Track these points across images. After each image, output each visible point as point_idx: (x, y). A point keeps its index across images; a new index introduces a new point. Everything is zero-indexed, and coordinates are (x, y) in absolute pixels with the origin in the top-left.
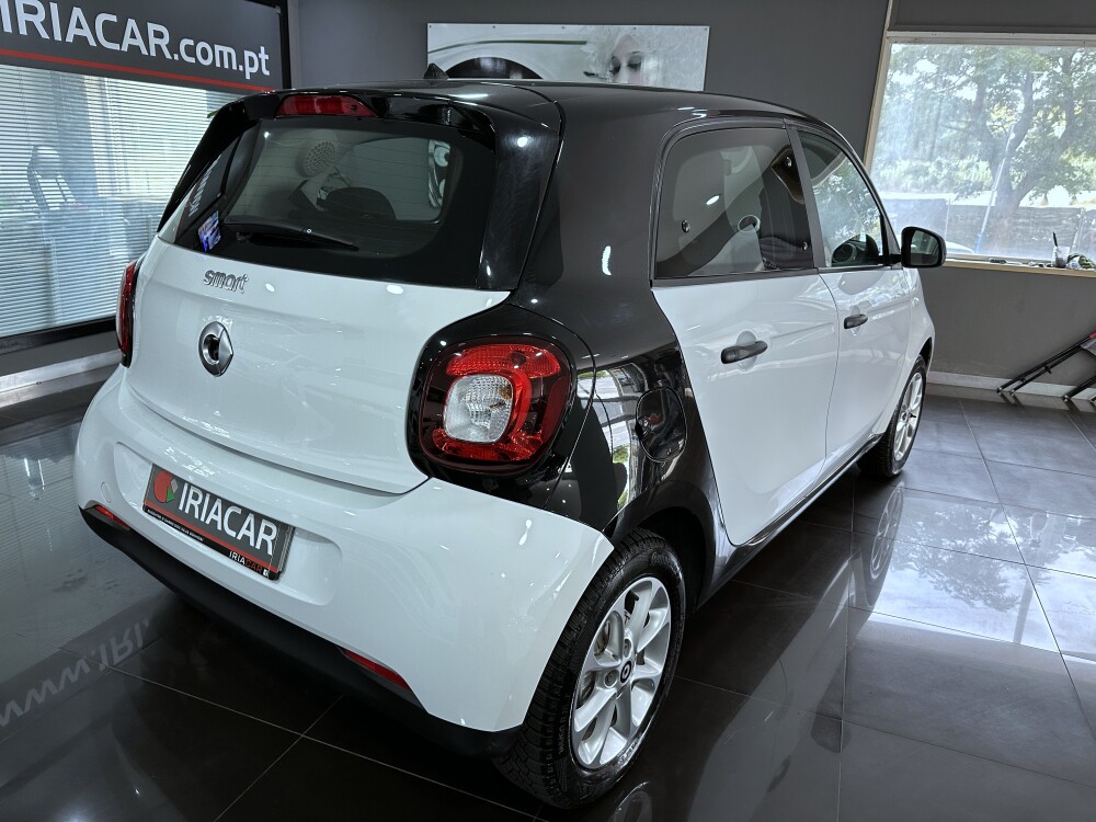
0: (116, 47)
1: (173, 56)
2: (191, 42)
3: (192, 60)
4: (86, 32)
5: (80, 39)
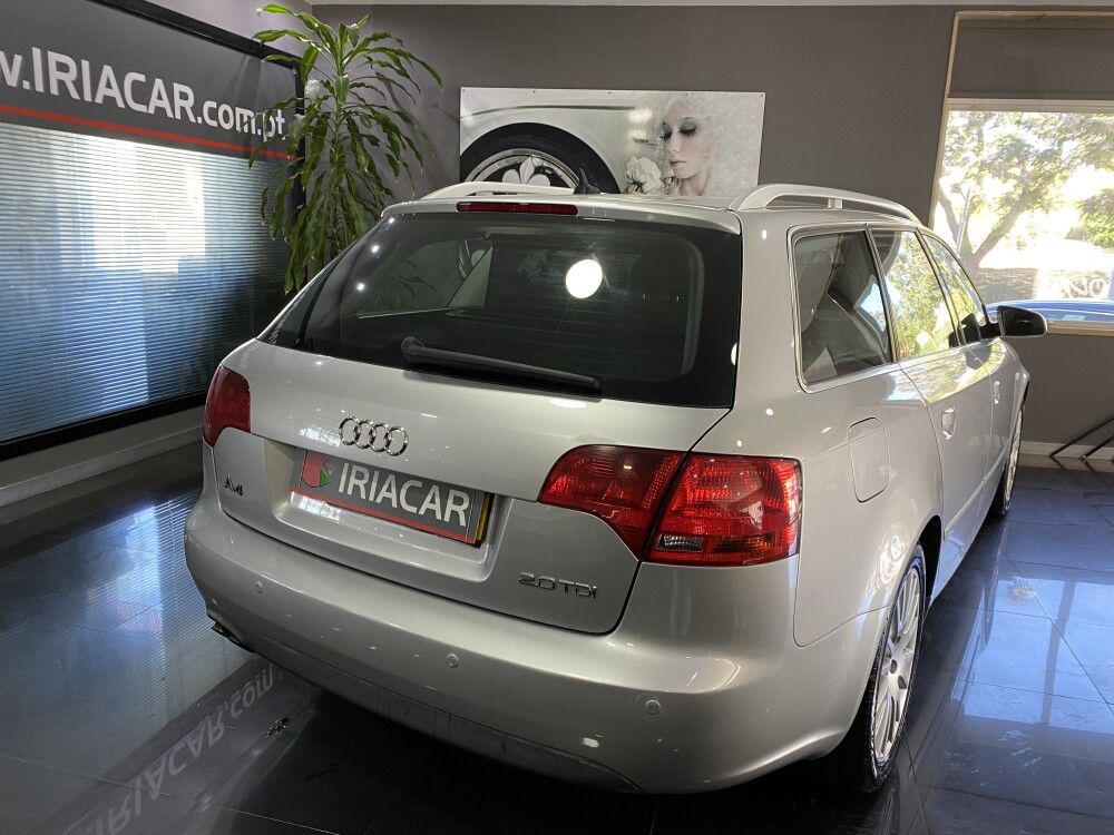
0: (142, 108)
1: (196, 120)
2: (214, 105)
3: (214, 124)
4: (115, 92)
5: (109, 100)
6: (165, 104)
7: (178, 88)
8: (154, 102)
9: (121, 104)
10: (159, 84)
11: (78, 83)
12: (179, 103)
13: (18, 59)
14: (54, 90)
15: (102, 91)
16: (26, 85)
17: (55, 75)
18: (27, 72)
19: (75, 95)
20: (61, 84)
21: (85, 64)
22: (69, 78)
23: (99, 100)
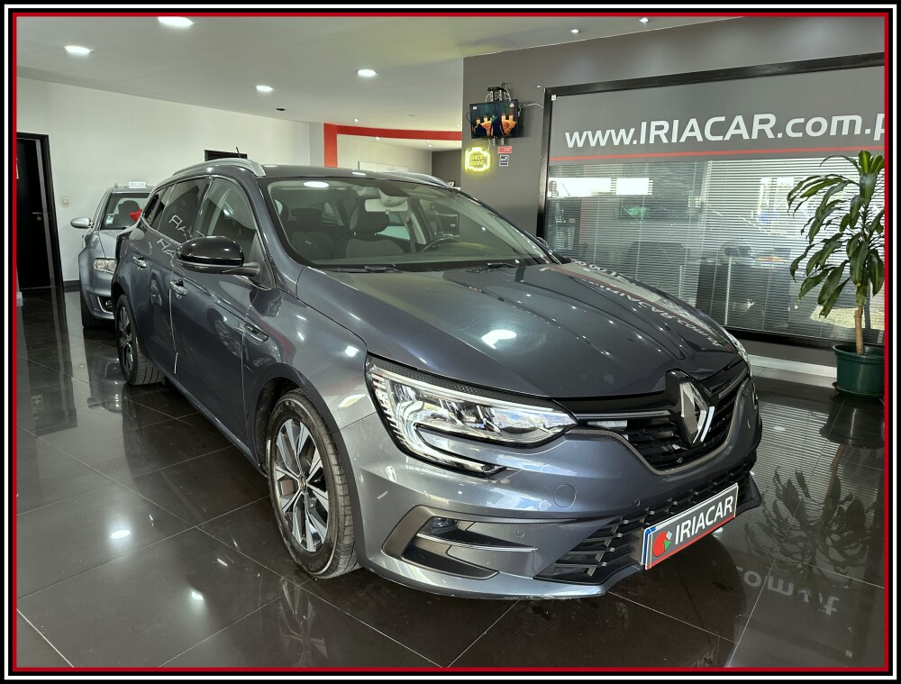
0: (720, 138)
1: (775, 135)
2: (802, 120)
3: (800, 135)
4: (697, 133)
5: (692, 139)
6: (743, 131)
7: (757, 118)
8: (732, 131)
9: (700, 139)
10: (739, 119)
11: (669, 135)
12: (756, 127)
13: (632, 130)
14: (652, 141)
15: (687, 134)
16: (635, 142)
17: (653, 132)
18: (637, 136)
19: (665, 140)
20: (657, 137)
21: (676, 123)
22: (662, 133)
23: (683, 140)
